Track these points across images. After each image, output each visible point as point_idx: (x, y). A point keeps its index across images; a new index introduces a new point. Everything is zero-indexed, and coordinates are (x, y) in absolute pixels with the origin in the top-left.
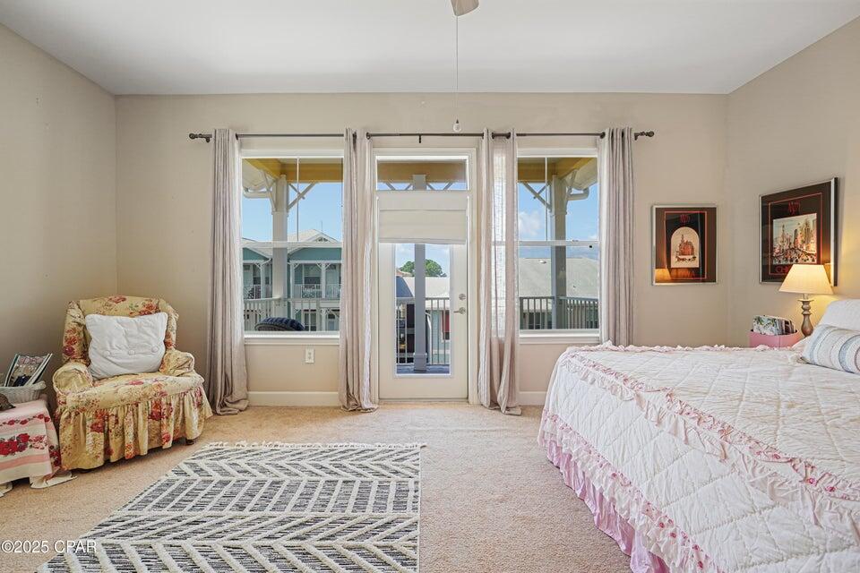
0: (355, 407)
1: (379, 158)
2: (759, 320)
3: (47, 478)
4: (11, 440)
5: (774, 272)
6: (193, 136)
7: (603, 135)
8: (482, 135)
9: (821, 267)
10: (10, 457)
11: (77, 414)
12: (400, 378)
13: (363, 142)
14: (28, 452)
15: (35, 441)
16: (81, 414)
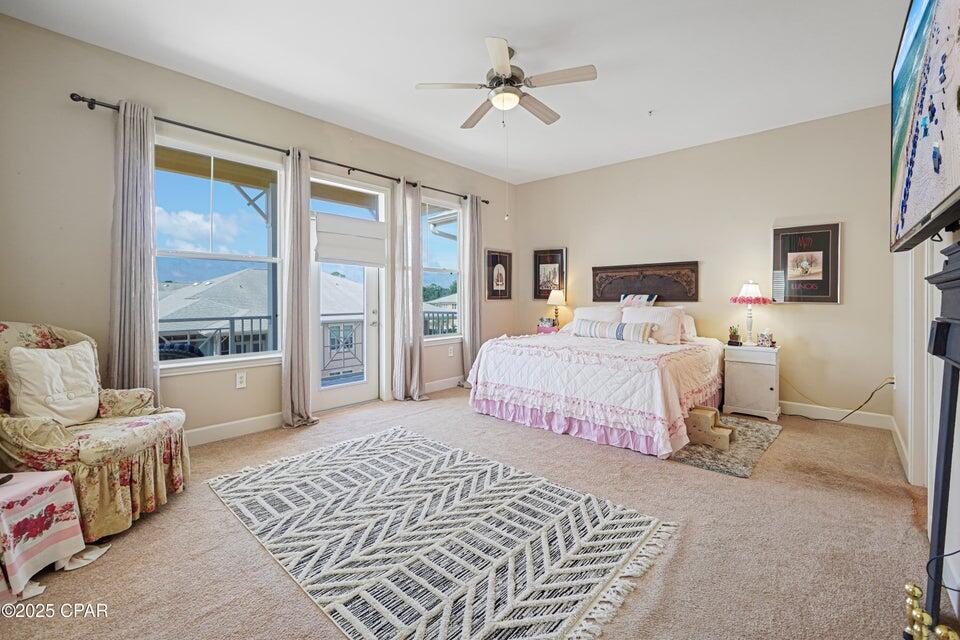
0: (300, 423)
1: (313, 179)
2: (542, 320)
3: (78, 555)
4: (40, 515)
5: (541, 293)
6: (74, 97)
7: (465, 198)
8: (399, 180)
9: (561, 292)
10: (39, 539)
11: (100, 468)
12: (326, 390)
13: (306, 163)
14: (55, 527)
15: (62, 511)
16: (105, 467)
